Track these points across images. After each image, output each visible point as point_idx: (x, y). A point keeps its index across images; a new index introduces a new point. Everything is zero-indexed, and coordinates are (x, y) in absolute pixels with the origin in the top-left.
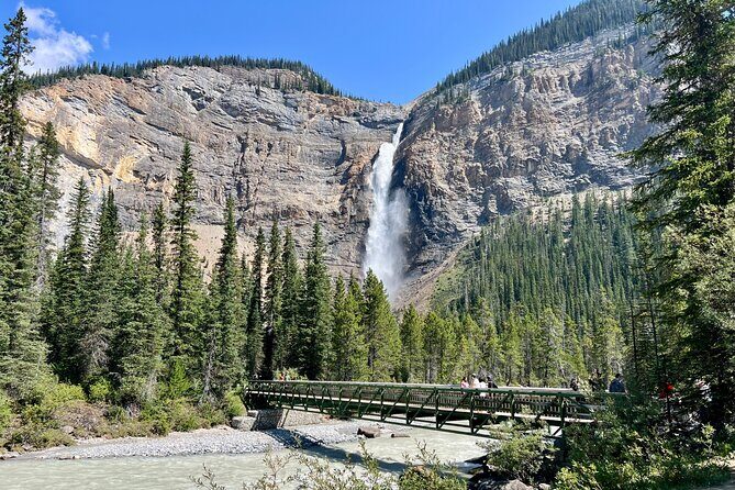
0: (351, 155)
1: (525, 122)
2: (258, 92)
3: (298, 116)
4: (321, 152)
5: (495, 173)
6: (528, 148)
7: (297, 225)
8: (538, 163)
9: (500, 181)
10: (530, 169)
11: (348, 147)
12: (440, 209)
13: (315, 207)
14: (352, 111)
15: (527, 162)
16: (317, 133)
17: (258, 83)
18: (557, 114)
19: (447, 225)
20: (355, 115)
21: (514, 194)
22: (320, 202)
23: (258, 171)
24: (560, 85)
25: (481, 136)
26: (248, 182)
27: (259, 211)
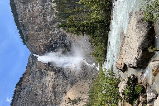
0: (40, 69)
1: (33, 18)
2: (20, 97)
3: (28, 85)
4: (39, 78)
5: (46, 25)
6: (40, 17)
7: (58, 85)
8: (44, 13)
9: (48, 24)
10: (46, 16)
11: (38, 70)
12: (55, 41)
13: (53, 80)
14: (29, 69)
15: (44, 17)
16: (34, 80)
17: (18, 97)
18: (32, 10)
19: (60, 38)
20: (30, 68)
21: (52, 19)
22: (52, 78)
23: (42, 98)
24: (26, 11)
25: (37, 31)
26: (44, 101)
27: (53, 98)
